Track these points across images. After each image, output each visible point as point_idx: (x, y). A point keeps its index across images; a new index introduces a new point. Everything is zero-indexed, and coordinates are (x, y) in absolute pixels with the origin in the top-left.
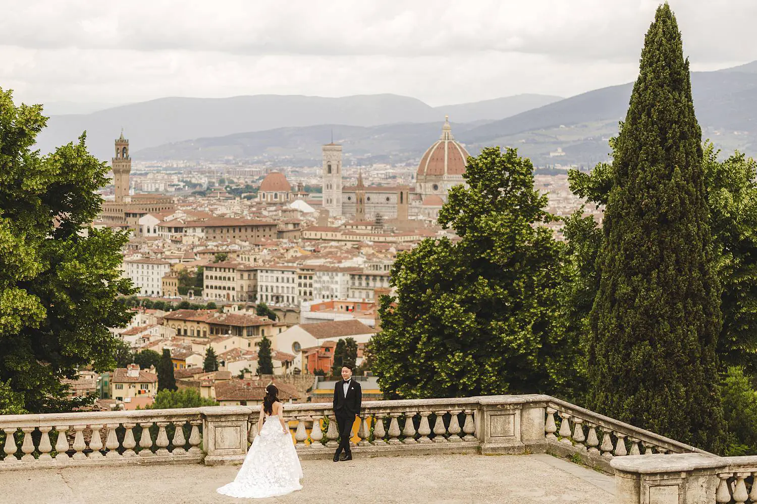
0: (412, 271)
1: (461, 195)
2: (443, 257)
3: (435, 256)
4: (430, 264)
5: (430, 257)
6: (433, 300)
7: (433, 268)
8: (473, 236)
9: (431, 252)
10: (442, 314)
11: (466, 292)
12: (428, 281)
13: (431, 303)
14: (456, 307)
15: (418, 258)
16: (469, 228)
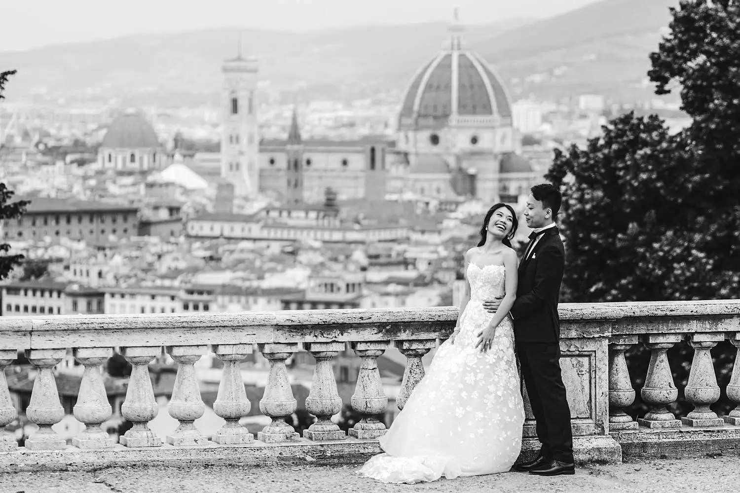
0: (593, 184)
1: (701, 19)
2: (665, 151)
3: (648, 151)
4: (636, 169)
5: (635, 152)
6: (640, 246)
7: (644, 176)
8: (730, 105)
9: (637, 143)
10: (665, 276)
11: (713, 228)
12: (630, 203)
13: (636, 253)
14: (698, 259)
15: (606, 157)
16: (719, 88)
